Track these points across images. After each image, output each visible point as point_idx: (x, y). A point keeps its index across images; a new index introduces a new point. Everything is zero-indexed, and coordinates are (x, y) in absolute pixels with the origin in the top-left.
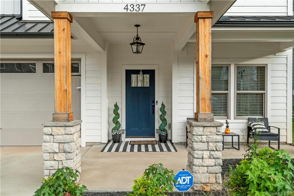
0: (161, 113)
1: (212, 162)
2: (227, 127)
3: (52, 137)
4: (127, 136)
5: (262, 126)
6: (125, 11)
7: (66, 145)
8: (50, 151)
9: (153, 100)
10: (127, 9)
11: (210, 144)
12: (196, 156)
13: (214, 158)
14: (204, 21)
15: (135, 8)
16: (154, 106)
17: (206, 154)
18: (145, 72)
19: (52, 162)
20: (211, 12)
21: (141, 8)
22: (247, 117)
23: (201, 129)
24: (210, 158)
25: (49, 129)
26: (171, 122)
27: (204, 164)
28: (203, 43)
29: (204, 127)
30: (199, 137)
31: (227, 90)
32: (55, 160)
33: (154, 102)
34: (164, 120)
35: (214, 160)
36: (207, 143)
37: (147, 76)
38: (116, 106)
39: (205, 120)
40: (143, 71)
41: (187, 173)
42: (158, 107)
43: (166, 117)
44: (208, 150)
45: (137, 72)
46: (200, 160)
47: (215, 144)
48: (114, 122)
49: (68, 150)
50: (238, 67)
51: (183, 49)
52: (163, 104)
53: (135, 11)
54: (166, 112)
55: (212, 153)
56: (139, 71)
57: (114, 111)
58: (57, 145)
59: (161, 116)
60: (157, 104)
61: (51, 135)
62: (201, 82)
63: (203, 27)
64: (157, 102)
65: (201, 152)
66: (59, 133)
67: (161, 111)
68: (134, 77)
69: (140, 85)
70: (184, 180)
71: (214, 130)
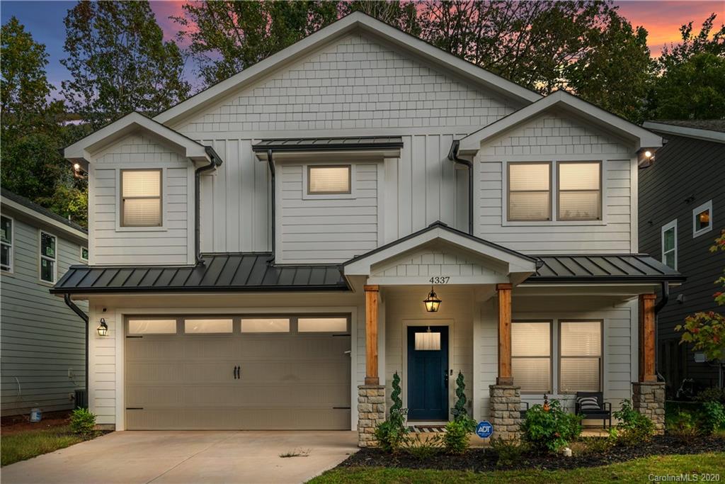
0: (457, 387)
1: (511, 421)
2: (545, 403)
3: (366, 398)
4: (410, 419)
5: (593, 402)
6: (431, 283)
7: (379, 405)
8: (365, 410)
9: (446, 369)
10: (433, 281)
11: (510, 405)
12: (496, 415)
13: (513, 418)
14: (504, 292)
15: (440, 280)
16: (447, 377)
17: (506, 414)
18: (434, 329)
19: (367, 421)
20: (511, 284)
21: (446, 280)
23: (501, 391)
24: (510, 418)
25: (364, 391)
26: (472, 398)
27: (504, 423)
28: (503, 313)
29: (504, 389)
30: (500, 398)
32: (369, 419)
33: (447, 371)
34: (461, 396)
35: (513, 420)
36: (506, 404)
37: (438, 335)
38: (396, 376)
39: (505, 383)
40: (431, 327)
41: (487, 423)
42: (453, 378)
43: (464, 392)
44: (507, 410)
45: (423, 329)
46: (501, 420)
47: (514, 405)
48: (393, 399)
49: (381, 409)
51: (488, 301)
52: (460, 375)
53: (439, 283)
54: (464, 385)
55: (512, 413)
56: (426, 327)
57: (393, 383)
58: (370, 405)
59: (458, 389)
60: (451, 375)
61: (366, 396)
62: (501, 348)
63: (503, 297)
64: (452, 371)
65: (501, 412)
66: (373, 394)
67: (457, 383)
68: (418, 336)
69: (427, 348)
70: (485, 429)
71: (513, 392)
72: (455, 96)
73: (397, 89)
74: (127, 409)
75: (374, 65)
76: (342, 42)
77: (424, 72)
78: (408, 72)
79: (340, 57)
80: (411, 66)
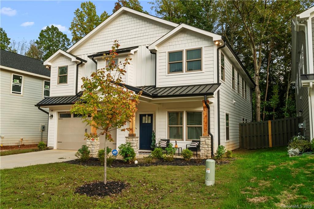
2: (176, 144)
18: (149, 115)
22: (192, 140)
31: (182, 125)
37: (150, 117)
45: (145, 115)
50: (187, 112)
56: (146, 115)
64: (153, 131)
68: (144, 118)
69: (147, 122)
72: (156, 29)
73: (137, 30)
74: (58, 142)
75: (130, 23)
76: (121, 17)
77: (146, 23)
78: (141, 23)
79: (120, 22)
80: (142, 21)
